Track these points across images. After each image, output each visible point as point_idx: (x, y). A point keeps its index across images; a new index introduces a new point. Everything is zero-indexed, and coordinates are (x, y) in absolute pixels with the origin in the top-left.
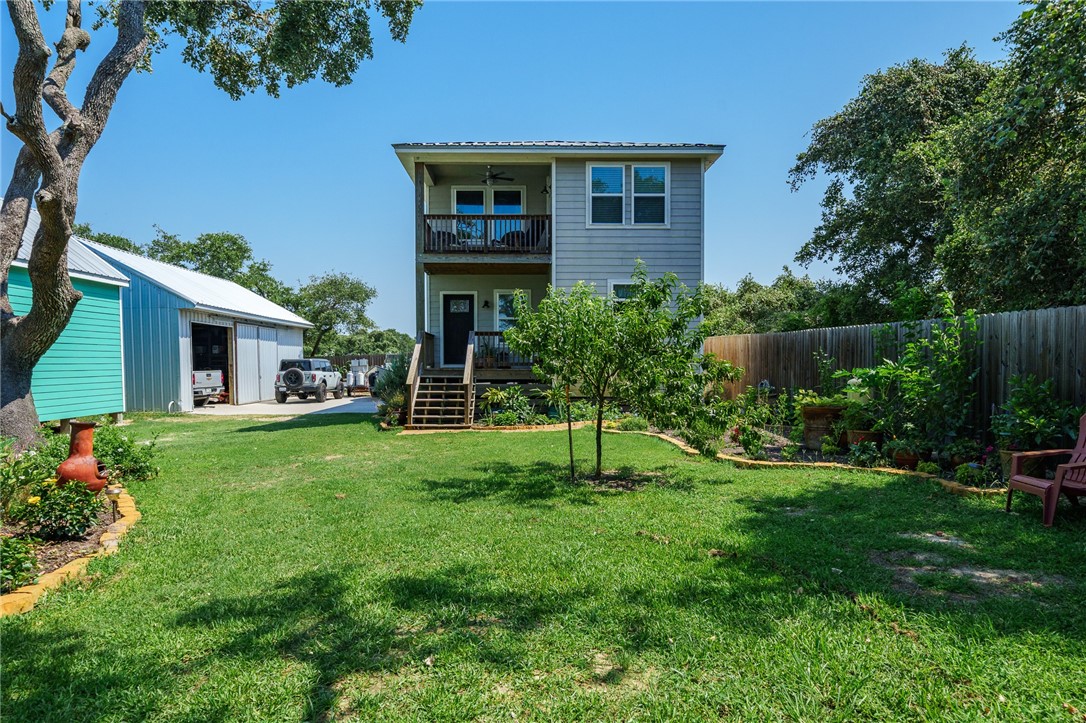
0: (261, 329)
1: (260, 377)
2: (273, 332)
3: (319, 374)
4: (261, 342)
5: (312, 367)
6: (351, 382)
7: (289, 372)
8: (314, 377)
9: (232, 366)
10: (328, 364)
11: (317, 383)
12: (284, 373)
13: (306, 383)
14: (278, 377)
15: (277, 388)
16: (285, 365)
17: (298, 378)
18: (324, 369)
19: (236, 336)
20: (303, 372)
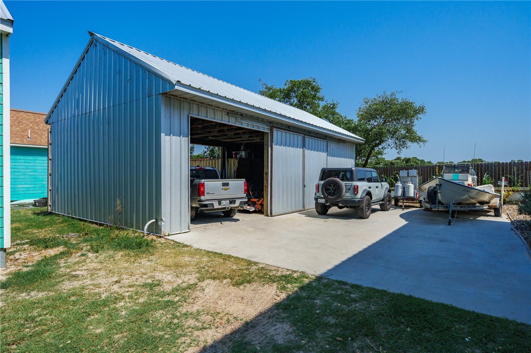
0: (307, 139)
1: (304, 186)
2: (322, 143)
3: (363, 186)
4: (307, 152)
5: (355, 177)
6: (400, 193)
7: (327, 182)
8: (356, 189)
9: (267, 174)
10: (375, 174)
11: (359, 196)
12: (322, 182)
13: (347, 195)
14: (318, 187)
15: (316, 199)
16: (326, 174)
17: (338, 189)
18: (370, 180)
19: (272, 142)
20: (343, 183)
